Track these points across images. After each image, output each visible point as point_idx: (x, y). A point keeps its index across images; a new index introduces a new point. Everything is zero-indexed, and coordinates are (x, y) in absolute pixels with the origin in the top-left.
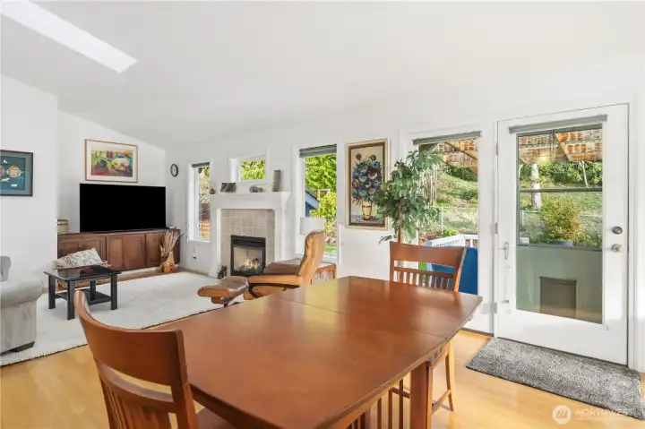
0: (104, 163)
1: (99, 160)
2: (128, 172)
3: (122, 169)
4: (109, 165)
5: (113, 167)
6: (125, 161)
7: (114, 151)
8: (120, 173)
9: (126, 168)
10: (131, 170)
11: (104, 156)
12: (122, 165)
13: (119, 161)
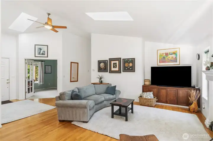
0: (164, 58)
1: (162, 57)
2: (175, 60)
3: (172, 59)
4: (166, 58)
5: (168, 59)
6: (174, 56)
7: (168, 52)
8: (171, 61)
9: (174, 59)
10: (176, 59)
11: (164, 55)
12: (172, 58)
13: (170, 56)
